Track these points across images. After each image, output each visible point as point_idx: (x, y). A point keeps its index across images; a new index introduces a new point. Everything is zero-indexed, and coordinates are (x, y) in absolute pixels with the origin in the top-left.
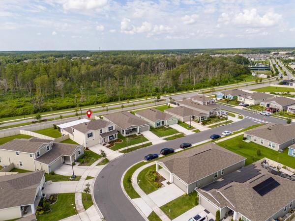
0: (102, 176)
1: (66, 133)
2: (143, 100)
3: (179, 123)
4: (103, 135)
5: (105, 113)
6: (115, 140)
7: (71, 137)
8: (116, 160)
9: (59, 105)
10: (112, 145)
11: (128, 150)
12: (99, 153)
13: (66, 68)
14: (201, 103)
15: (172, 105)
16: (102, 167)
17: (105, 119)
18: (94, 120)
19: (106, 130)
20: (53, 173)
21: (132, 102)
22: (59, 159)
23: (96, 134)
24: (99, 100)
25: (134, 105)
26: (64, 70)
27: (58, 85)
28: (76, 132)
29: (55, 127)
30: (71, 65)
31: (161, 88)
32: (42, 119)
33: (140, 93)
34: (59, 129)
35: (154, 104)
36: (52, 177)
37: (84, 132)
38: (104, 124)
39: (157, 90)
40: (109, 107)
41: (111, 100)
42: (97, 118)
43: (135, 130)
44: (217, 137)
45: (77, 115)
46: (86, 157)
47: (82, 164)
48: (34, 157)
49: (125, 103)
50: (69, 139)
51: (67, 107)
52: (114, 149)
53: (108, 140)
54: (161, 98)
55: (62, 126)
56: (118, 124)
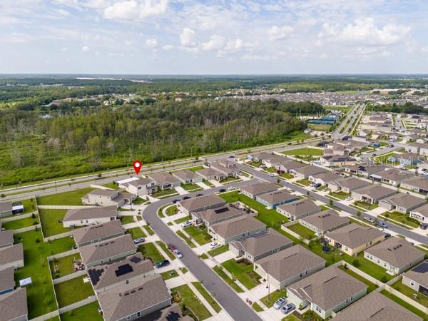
0: (146, 209)
1: (123, 187)
2: (182, 161)
3: (204, 181)
4: (148, 188)
5: (150, 172)
6: (155, 191)
7: (127, 189)
8: (155, 203)
9: (112, 165)
10: (153, 194)
11: (163, 198)
12: (145, 199)
13: (111, 122)
14: (225, 166)
15: (204, 166)
16: (147, 206)
17: (150, 178)
18: (142, 178)
19: (150, 185)
20: (120, 208)
21: (173, 162)
22: (122, 200)
23: (144, 187)
24: (145, 160)
25: (174, 166)
26: (110, 125)
27: (109, 146)
28: (131, 186)
29: (114, 183)
30: (115, 117)
31: (203, 147)
32: (103, 176)
33: (183, 153)
34: (118, 184)
35: (191, 165)
36: (120, 209)
37: (136, 186)
38: (149, 181)
39: (199, 151)
40: (153, 167)
41: (156, 161)
42: (144, 177)
43: (169, 185)
44: (223, 191)
45: (128, 174)
46: (137, 201)
47: (135, 204)
48: (110, 198)
49: (166, 164)
50: (125, 191)
51: (119, 167)
52: (155, 197)
53: (151, 191)
54: (200, 158)
55: (120, 182)
56: (158, 182)
